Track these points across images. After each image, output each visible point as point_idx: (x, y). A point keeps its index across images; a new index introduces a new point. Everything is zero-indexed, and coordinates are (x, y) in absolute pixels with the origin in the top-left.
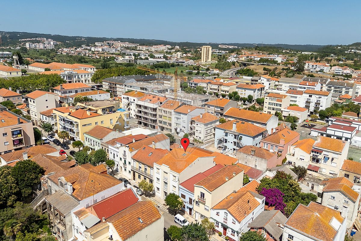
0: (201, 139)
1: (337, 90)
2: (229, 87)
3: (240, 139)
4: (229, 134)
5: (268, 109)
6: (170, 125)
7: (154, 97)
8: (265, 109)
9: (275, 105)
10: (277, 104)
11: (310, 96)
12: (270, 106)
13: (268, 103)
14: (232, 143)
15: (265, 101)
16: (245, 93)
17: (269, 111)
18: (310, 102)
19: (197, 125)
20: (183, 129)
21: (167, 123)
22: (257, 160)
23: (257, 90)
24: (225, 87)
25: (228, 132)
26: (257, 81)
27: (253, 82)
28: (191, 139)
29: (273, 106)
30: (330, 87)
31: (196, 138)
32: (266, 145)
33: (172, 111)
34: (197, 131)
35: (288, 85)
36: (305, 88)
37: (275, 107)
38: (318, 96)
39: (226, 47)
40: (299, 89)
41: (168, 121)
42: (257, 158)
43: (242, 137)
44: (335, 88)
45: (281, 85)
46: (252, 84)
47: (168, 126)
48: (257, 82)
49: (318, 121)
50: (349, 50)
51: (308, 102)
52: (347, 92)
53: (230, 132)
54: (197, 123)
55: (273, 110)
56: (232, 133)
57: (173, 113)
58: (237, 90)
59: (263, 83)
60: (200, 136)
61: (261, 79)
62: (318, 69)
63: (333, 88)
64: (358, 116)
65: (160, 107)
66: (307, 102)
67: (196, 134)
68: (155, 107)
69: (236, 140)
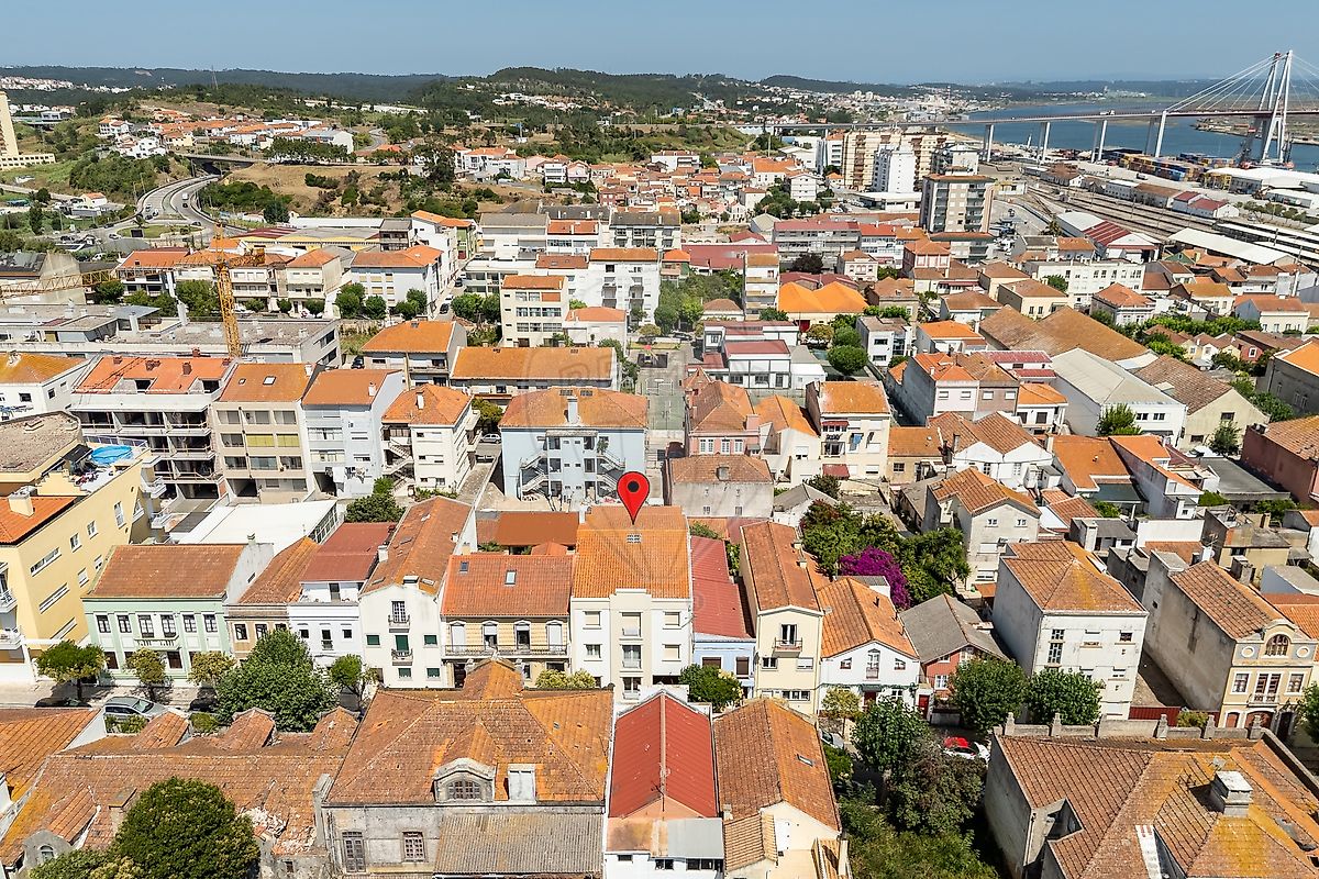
0: (448, 483)
1: (642, 237)
2: (320, 272)
3: (603, 446)
4: (566, 439)
5: (519, 329)
6: (295, 462)
7: (153, 366)
8: (506, 333)
9: (538, 315)
10: (544, 309)
11: (610, 268)
12: (523, 320)
13: (514, 311)
14: (578, 465)
15: (504, 303)
16: (390, 285)
17: (524, 335)
18: (614, 289)
19: (420, 439)
20: (360, 465)
21: (278, 460)
22: (742, 491)
23: (430, 269)
24: (301, 271)
25: (557, 433)
26: (404, 235)
27: (387, 241)
28: (401, 493)
29: (535, 319)
30: (622, 232)
31: (422, 486)
32: (707, 443)
33: (296, 406)
34: (423, 457)
35: (513, 238)
36: (568, 244)
37: (542, 320)
38: (630, 267)
39: (19, 87)
40: (550, 249)
41: (278, 451)
42: (742, 487)
43: (607, 439)
44: (637, 232)
45: (491, 242)
46: (386, 247)
47: (282, 470)
48: (404, 241)
49: (658, 340)
50: (504, 96)
51: (609, 289)
52: (668, 242)
53: (564, 433)
54: (420, 431)
55: (536, 329)
56: (571, 433)
57: (301, 414)
58: (352, 278)
59: (425, 242)
60: (439, 471)
61: (414, 227)
62: (493, 170)
63: (629, 233)
64: (742, 308)
65: (218, 400)
66: (606, 288)
67: (420, 471)
68: (198, 408)
69: (592, 454)
